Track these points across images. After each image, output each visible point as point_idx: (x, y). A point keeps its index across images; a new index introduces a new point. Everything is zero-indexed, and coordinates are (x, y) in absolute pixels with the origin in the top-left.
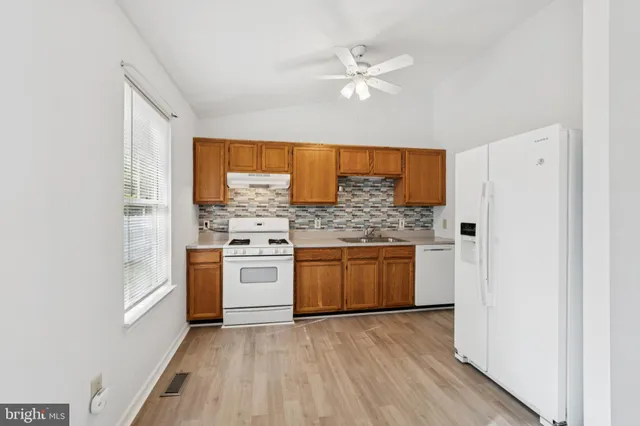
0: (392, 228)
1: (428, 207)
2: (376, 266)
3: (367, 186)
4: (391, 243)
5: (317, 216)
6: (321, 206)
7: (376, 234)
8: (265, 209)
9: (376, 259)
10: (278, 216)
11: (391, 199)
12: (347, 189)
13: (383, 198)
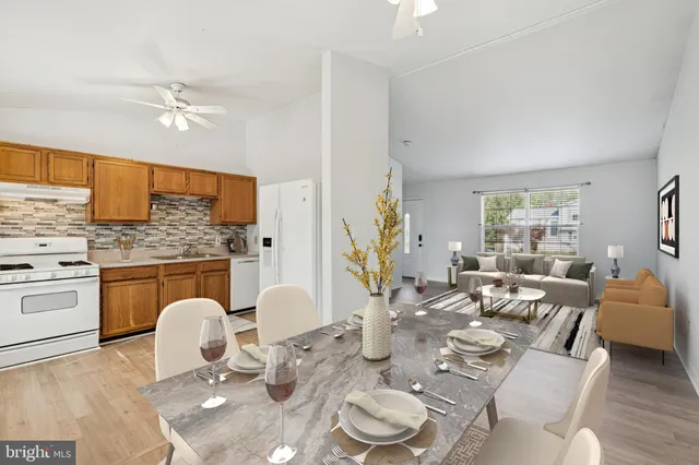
0: (209, 244)
1: (242, 226)
2: (194, 280)
3: (182, 205)
4: (208, 258)
5: (123, 234)
6: (129, 224)
7: (193, 251)
8: (50, 226)
9: (194, 273)
10: (70, 235)
11: (208, 218)
12: (160, 207)
13: (201, 217)
